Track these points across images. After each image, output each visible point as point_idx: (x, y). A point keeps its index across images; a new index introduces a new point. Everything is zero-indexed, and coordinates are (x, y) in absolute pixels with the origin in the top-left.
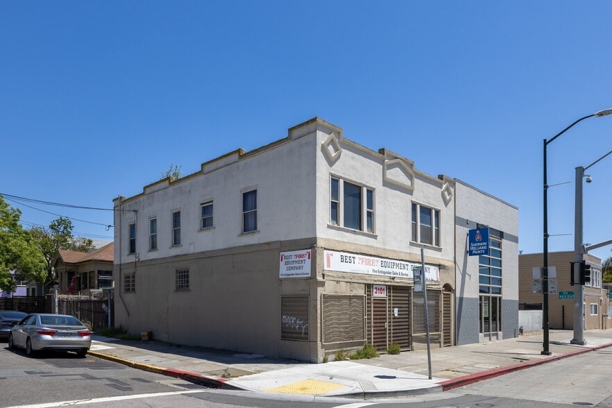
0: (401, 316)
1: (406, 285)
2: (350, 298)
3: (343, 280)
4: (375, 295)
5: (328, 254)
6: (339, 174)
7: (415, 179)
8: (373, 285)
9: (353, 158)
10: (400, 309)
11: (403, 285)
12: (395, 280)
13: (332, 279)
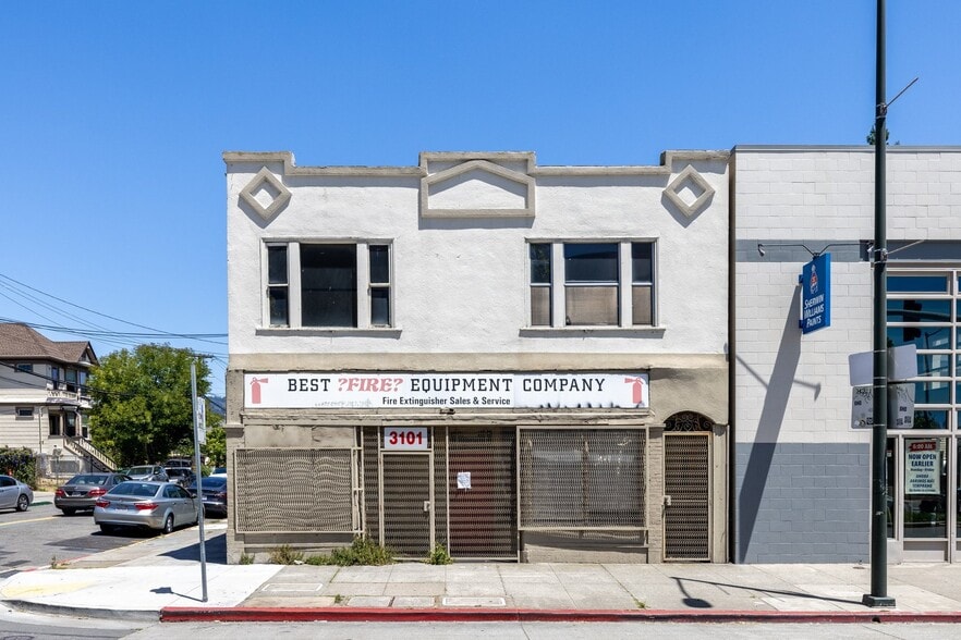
0: (479, 489)
1: (499, 423)
2: (313, 454)
3: (292, 422)
4: (388, 446)
5: (255, 380)
6: (285, 236)
7: (537, 188)
8: (382, 428)
9: (325, 196)
10: (477, 474)
11: (489, 423)
12: (455, 416)
13: (261, 422)
